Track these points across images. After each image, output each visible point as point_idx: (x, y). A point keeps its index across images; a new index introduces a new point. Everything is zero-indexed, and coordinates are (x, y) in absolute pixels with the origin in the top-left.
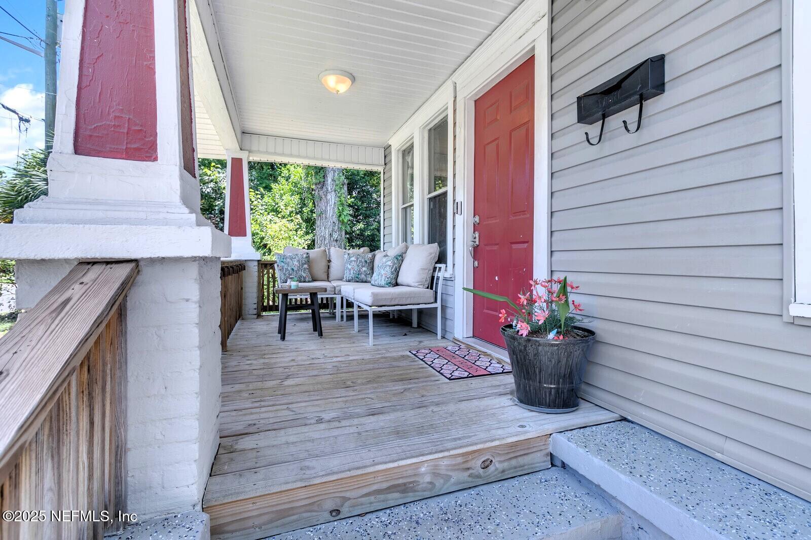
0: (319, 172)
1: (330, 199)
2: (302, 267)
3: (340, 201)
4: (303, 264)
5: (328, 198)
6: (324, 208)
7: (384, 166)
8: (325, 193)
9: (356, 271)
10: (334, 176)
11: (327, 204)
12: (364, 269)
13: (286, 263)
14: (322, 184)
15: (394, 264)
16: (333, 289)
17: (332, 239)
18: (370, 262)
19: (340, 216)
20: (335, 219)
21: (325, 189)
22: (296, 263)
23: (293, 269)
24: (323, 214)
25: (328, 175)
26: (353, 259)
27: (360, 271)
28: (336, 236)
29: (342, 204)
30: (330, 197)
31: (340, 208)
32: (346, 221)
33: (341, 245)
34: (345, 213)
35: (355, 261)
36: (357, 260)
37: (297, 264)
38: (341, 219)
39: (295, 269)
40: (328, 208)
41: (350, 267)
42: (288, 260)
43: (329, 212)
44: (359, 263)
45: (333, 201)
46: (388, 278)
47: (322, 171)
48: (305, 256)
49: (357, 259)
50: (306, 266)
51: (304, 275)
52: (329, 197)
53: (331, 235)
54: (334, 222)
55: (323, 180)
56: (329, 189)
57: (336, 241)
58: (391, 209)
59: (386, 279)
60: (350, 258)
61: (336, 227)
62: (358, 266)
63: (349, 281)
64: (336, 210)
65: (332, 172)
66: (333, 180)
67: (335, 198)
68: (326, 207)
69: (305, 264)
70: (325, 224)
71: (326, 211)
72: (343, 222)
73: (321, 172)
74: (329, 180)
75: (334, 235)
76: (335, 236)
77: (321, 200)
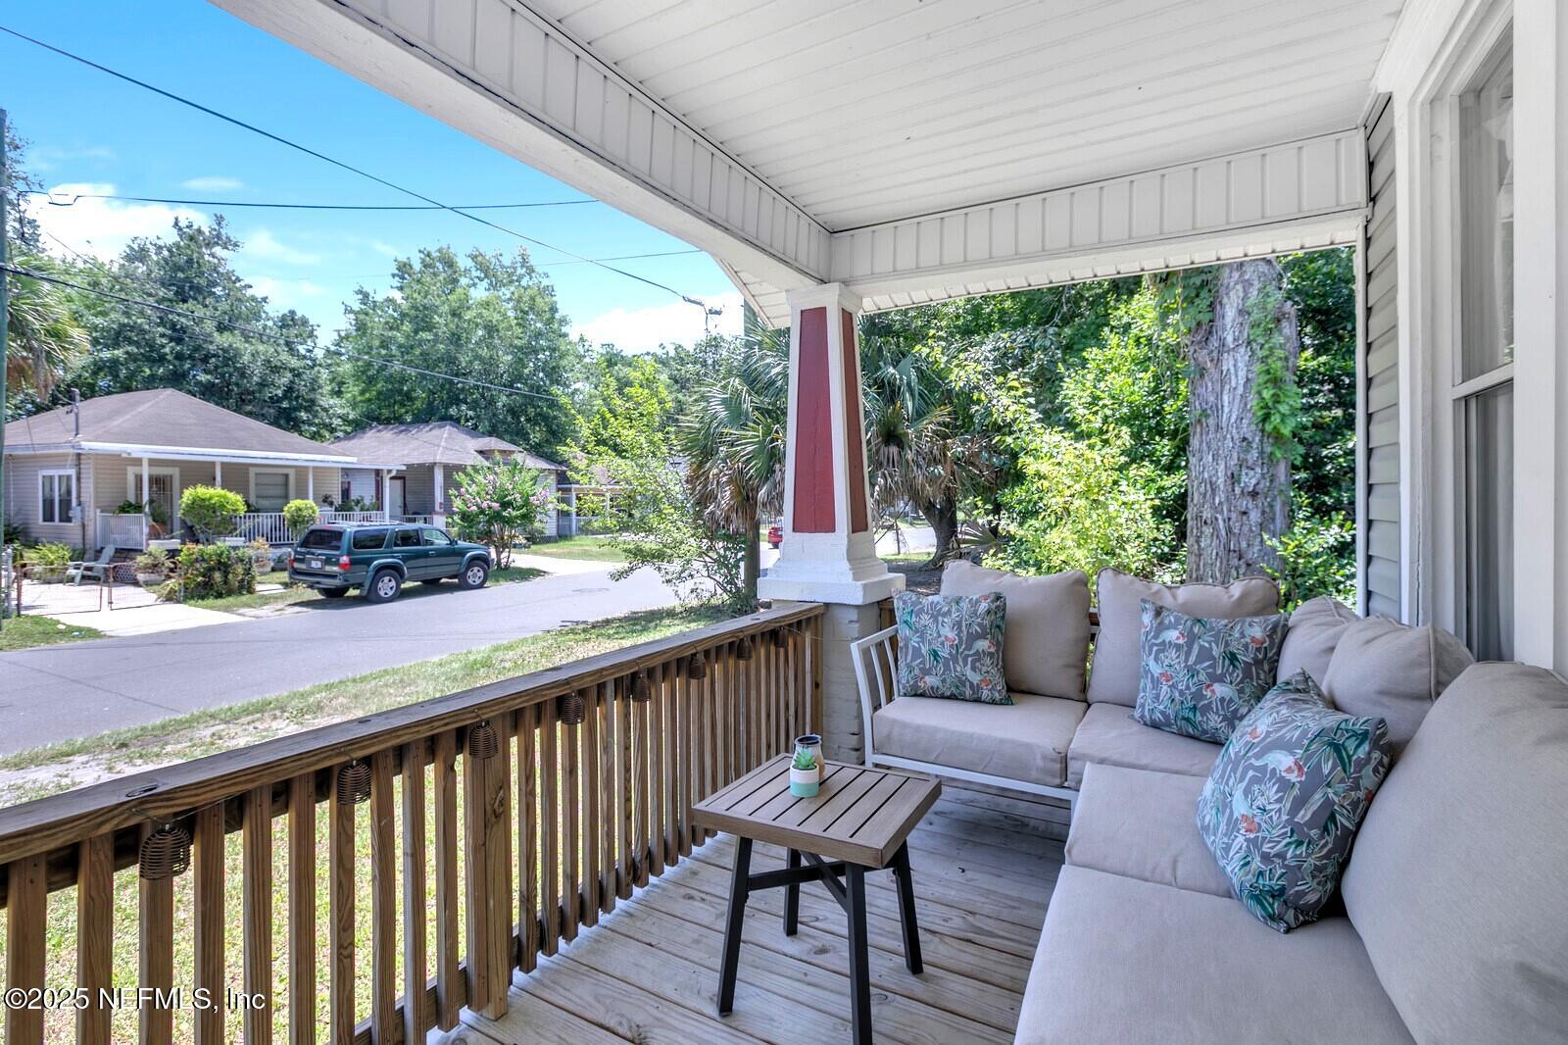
0: (1197, 296)
1: (1232, 371)
2: (968, 648)
3: (1268, 372)
4: (973, 638)
5: (1225, 368)
6: (1212, 399)
7: (1367, 211)
8: (1215, 354)
9: (1182, 693)
10: (1245, 297)
11: (1222, 387)
12: (1221, 690)
13: (917, 631)
14: (1205, 330)
15: (1315, 780)
16: (1058, 766)
17: (1238, 490)
18: (1258, 662)
19: (1266, 418)
20: (1248, 429)
21: (1214, 342)
22: (948, 632)
23: (935, 654)
24: (1207, 416)
25: (1225, 300)
26: (1172, 635)
27: (1198, 695)
28: (1254, 481)
29: (1276, 382)
30: (1232, 362)
31: (1267, 394)
32: (1286, 431)
33: (1271, 506)
34: (1284, 408)
35: (1178, 647)
36: (1190, 645)
37: (951, 635)
38: (1269, 428)
39: (944, 653)
40: (1226, 398)
41: (1156, 670)
42: (925, 619)
43: (1226, 410)
44: (1199, 661)
45: (1242, 374)
46: (1265, 857)
47: (1206, 290)
48: (984, 606)
49: (1192, 638)
50: (983, 645)
51: (975, 678)
52: (1228, 363)
53: (1234, 479)
54: (1244, 439)
55: (1208, 317)
56: (1230, 339)
57: (1254, 494)
58: (1396, 404)
59: (1257, 863)
60: (1161, 628)
61: (1255, 454)
62: (1192, 672)
63: (1155, 726)
64: (1253, 402)
65: (1239, 287)
66: (1241, 312)
67: (1249, 364)
68: (1219, 396)
69: (983, 636)
70: (1214, 446)
71: (1218, 409)
72: (1278, 437)
73: (1204, 293)
74: (1230, 314)
75: (1244, 478)
76: (1250, 480)
77: (1202, 376)
